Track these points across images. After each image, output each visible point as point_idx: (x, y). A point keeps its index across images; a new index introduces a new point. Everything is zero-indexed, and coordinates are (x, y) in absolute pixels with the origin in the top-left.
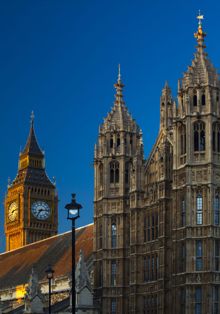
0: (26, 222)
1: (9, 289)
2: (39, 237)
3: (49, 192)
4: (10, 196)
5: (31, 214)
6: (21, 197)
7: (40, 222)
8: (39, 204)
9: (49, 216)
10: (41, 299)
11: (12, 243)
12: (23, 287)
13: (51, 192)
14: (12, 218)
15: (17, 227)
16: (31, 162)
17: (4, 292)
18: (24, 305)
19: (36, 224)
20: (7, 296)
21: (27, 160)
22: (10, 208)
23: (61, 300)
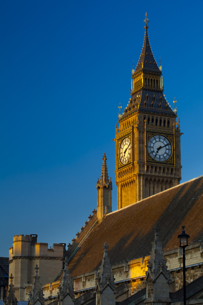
0: (142, 166)
1: (124, 265)
2: (158, 187)
3: (168, 122)
4: (121, 130)
5: (148, 154)
6: (135, 131)
7: (159, 165)
8: (157, 140)
9: (170, 156)
10: (167, 279)
11: (125, 197)
12: (143, 262)
13: (171, 122)
14: (124, 160)
15: (131, 172)
16: (146, 82)
17: (118, 269)
18: (145, 289)
19: (154, 169)
20: (121, 276)
21: (141, 79)
22: (122, 146)
23: (192, 280)
